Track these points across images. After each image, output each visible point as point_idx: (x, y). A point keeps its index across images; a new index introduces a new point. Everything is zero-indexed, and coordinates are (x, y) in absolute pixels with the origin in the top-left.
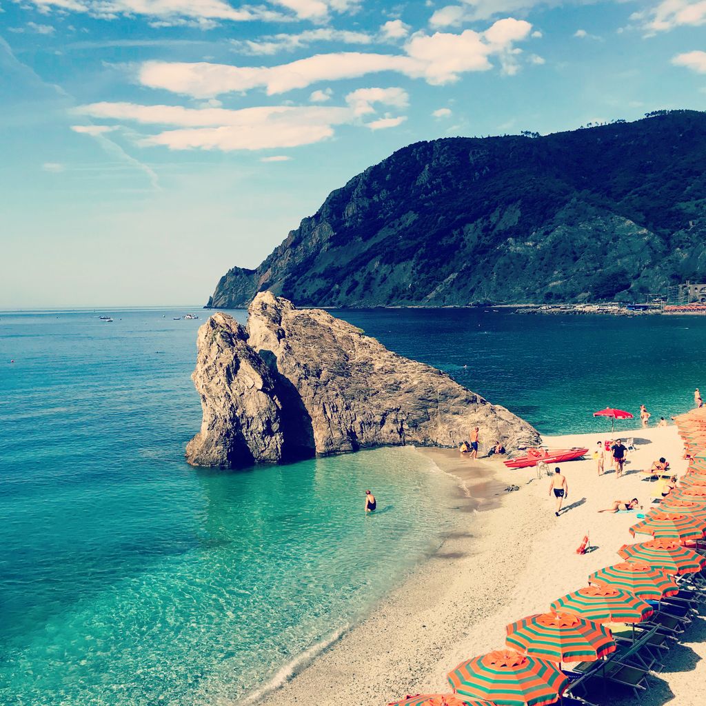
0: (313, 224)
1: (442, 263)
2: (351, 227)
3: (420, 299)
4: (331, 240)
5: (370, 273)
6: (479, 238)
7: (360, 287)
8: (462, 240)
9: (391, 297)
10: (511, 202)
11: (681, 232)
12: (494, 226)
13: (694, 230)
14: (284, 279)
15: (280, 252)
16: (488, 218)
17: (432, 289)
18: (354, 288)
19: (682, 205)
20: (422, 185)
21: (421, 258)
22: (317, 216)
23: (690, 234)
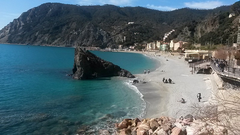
0: (17, 21)
1: (56, 35)
2: (29, 23)
3: (50, 44)
4: (23, 26)
5: (35, 36)
6: (66, 30)
7: (32, 40)
8: (61, 30)
9: (42, 43)
10: (74, 21)
11: (112, 33)
12: (70, 27)
13: (115, 32)
14: (8, 35)
15: (6, 28)
16: (68, 25)
17: (53, 42)
18: (30, 39)
19: (113, 27)
21: (51, 33)
22: (18, 19)
23: (114, 33)
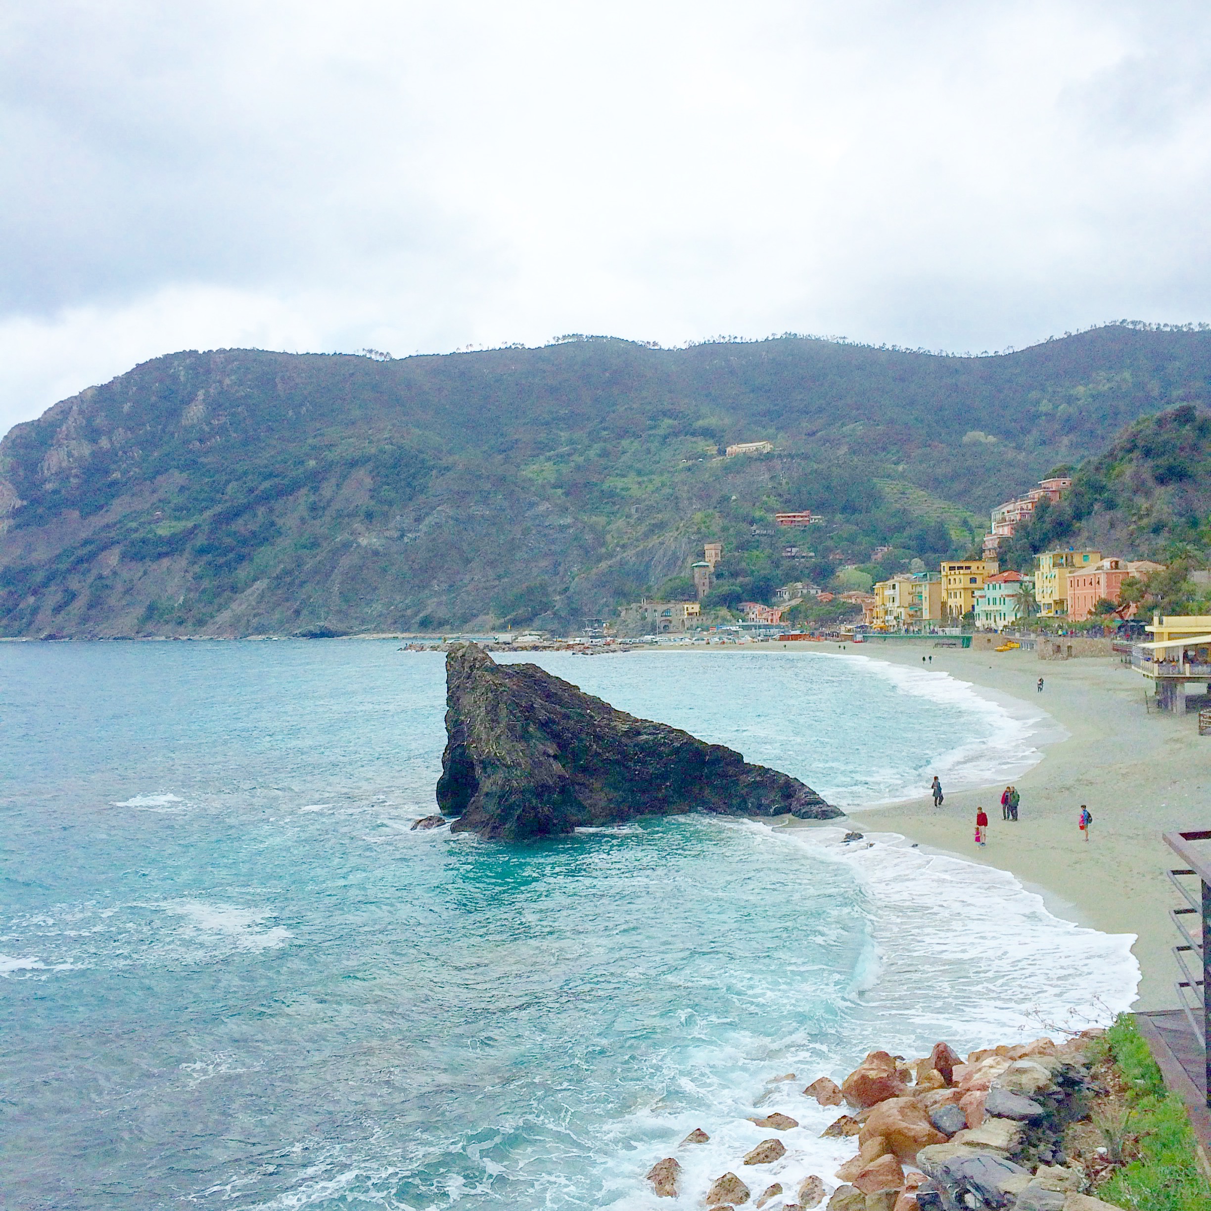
1: (239, 562)
3: (201, 623)
4: (14, 513)
5: (100, 577)
7: (81, 602)
8: (273, 524)
9: (145, 621)
10: (353, 464)
11: (620, 523)
12: (329, 502)
13: (640, 521)
16: (317, 489)
17: (223, 607)
18: (66, 604)
19: (620, 483)
20: (193, 426)
21: (202, 551)
23: (633, 526)
